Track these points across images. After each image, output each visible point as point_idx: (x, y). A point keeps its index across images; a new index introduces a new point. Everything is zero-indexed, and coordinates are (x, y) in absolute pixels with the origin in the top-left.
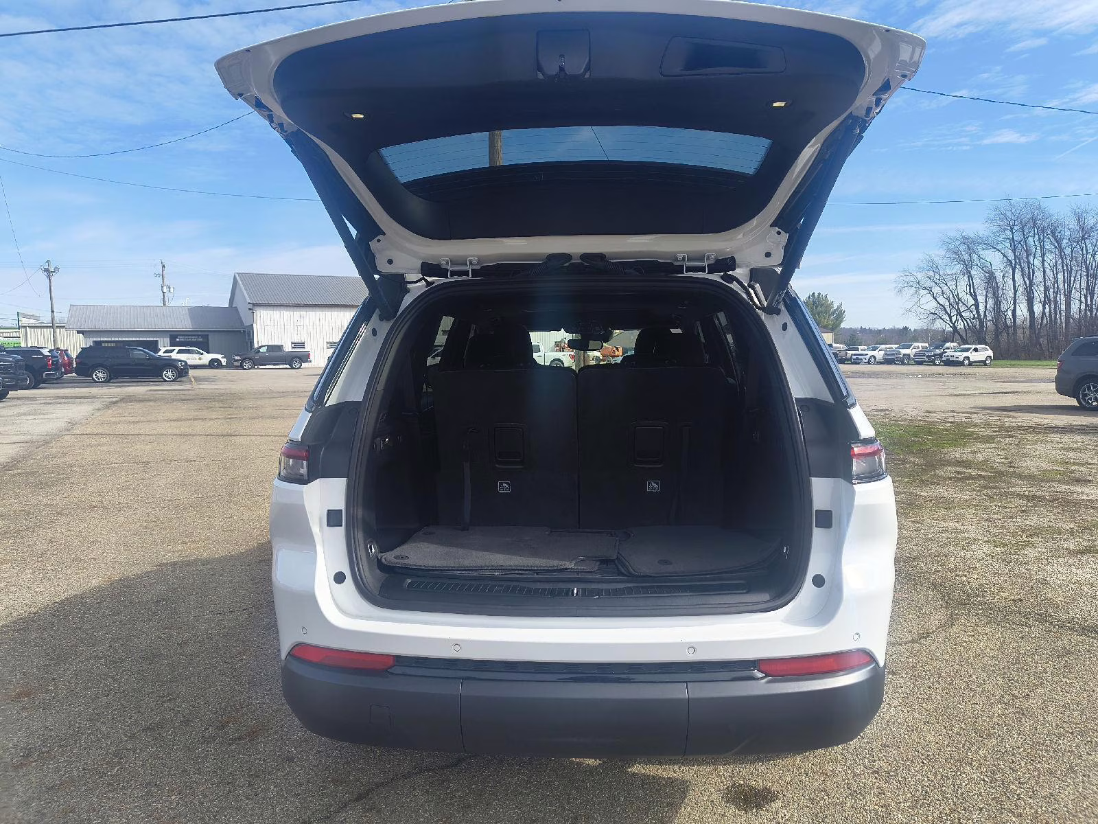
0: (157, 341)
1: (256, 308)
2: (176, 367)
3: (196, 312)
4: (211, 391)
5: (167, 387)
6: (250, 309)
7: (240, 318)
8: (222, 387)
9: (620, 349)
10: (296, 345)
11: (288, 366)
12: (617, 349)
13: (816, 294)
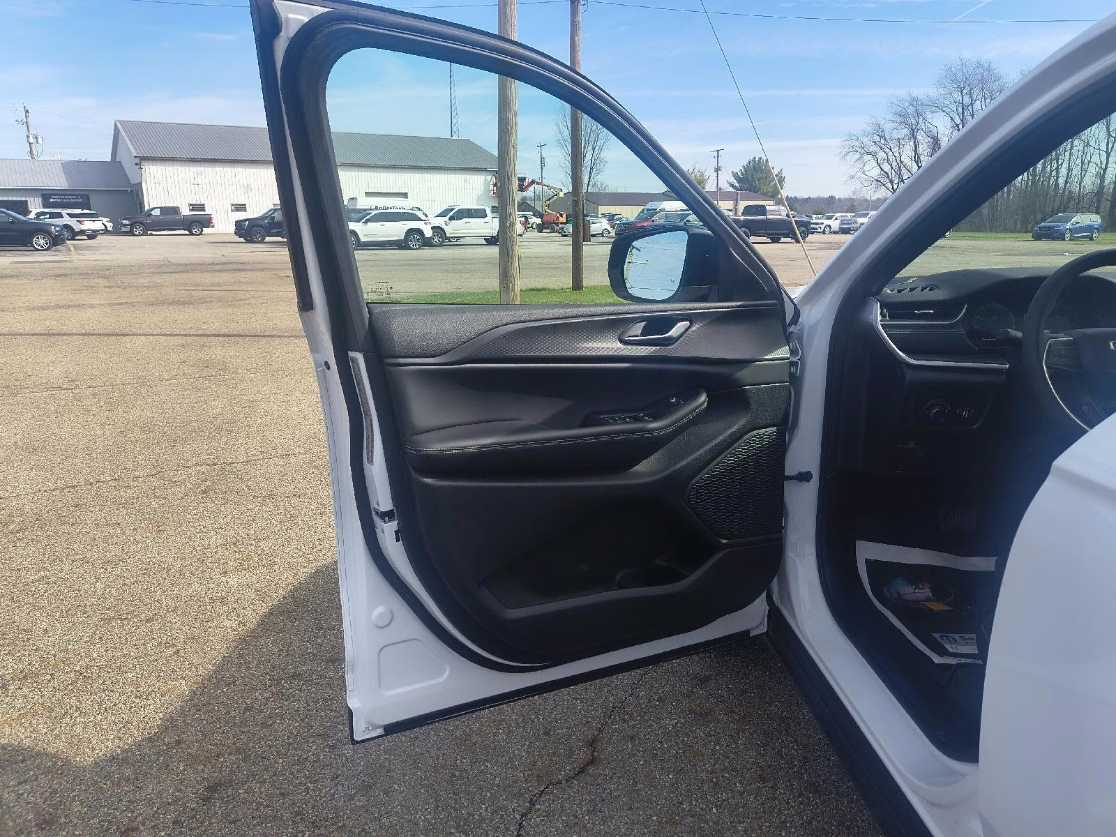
0: (26, 202)
1: (143, 163)
2: (49, 233)
3: (71, 168)
4: (96, 262)
5: (39, 259)
6: (137, 164)
7: (126, 175)
8: (109, 257)
9: (564, 216)
10: (194, 207)
11: (187, 232)
12: (561, 215)
13: (757, 159)
